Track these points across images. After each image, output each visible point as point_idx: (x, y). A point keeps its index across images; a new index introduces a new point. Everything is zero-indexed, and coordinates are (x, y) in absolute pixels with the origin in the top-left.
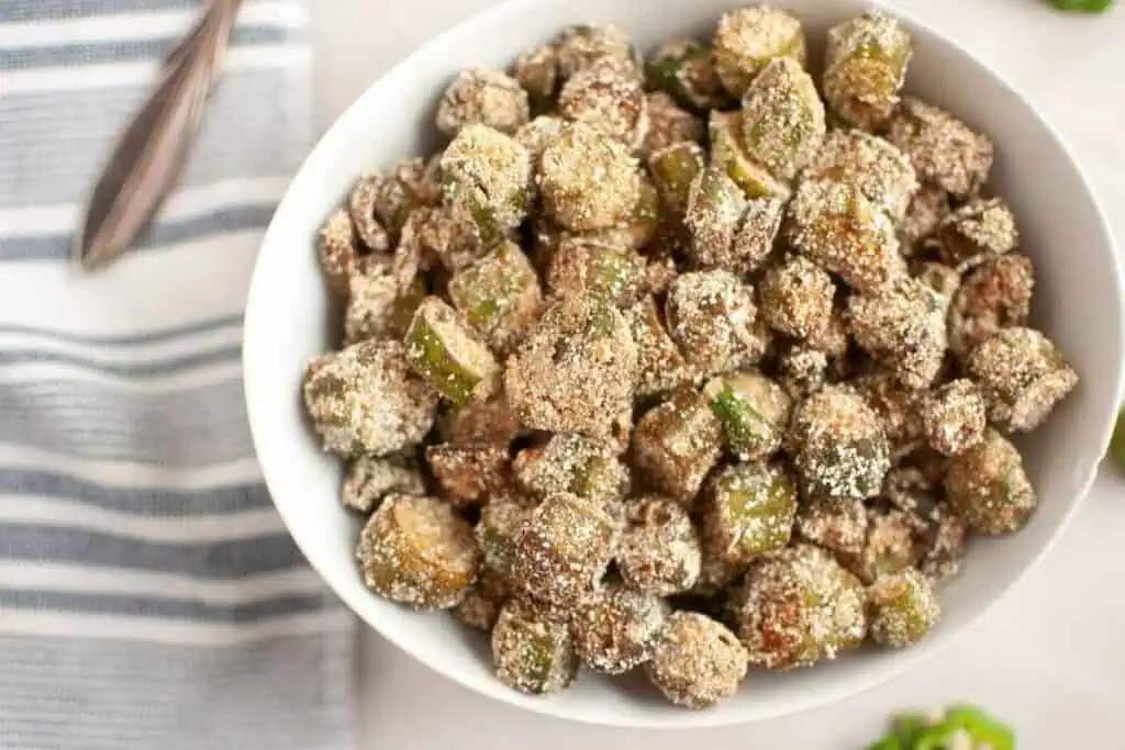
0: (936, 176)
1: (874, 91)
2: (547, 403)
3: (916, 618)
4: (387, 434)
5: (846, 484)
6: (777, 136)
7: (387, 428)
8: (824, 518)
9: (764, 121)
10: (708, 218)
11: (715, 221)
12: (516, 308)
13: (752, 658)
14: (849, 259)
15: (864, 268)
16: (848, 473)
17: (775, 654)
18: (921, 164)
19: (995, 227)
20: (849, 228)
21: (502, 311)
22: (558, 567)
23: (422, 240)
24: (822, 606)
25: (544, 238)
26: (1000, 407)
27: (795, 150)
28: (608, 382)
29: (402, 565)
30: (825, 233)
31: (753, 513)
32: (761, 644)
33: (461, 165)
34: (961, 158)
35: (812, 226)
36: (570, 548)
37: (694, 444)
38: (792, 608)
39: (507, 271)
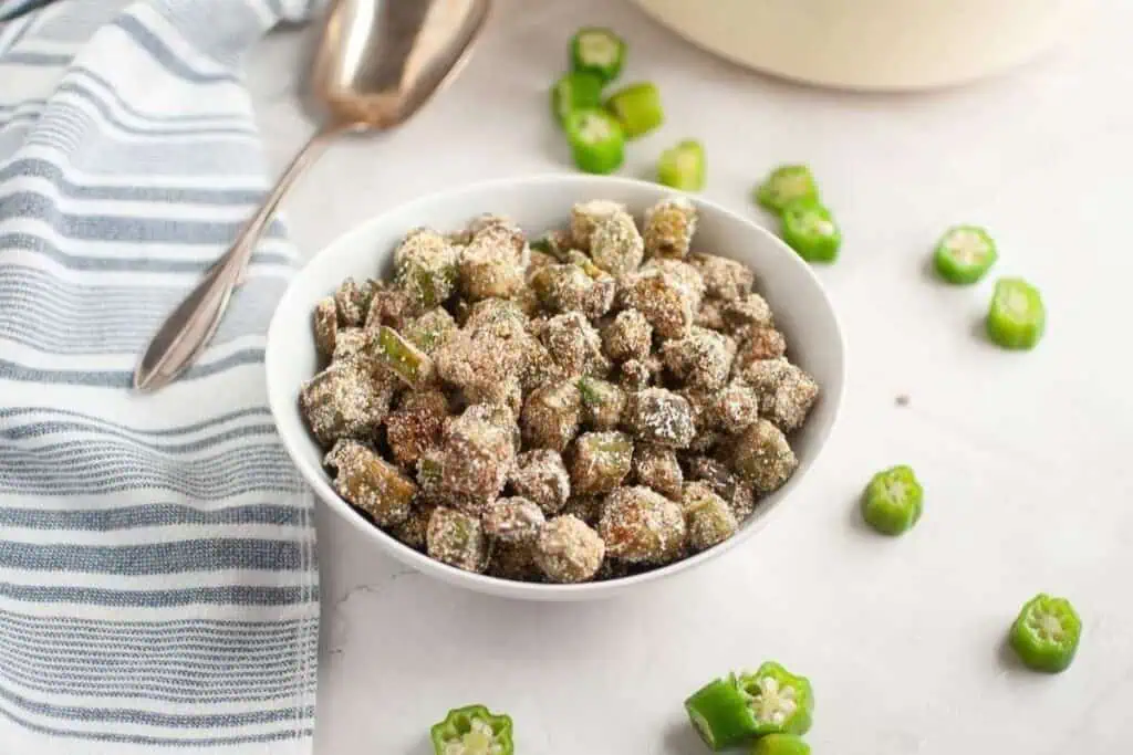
0: (718, 287)
1: (674, 234)
2: (467, 364)
3: (718, 518)
4: (357, 411)
5: (665, 427)
6: (613, 248)
7: (358, 407)
8: (653, 459)
9: (604, 239)
10: (567, 280)
11: (571, 282)
12: (445, 340)
13: (608, 549)
14: (661, 307)
15: (671, 312)
16: (665, 420)
17: (623, 543)
18: (707, 281)
19: (757, 307)
20: (658, 287)
21: (436, 340)
22: (474, 453)
23: (384, 308)
24: (654, 510)
25: (463, 304)
26: (768, 398)
27: (624, 257)
28: (507, 350)
29: (367, 470)
30: (643, 291)
31: (604, 449)
32: (613, 540)
33: (412, 252)
34: (733, 274)
35: (635, 288)
36: (481, 441)
37: (565, 403)
38: (634, 512)
39: (439, 318)
